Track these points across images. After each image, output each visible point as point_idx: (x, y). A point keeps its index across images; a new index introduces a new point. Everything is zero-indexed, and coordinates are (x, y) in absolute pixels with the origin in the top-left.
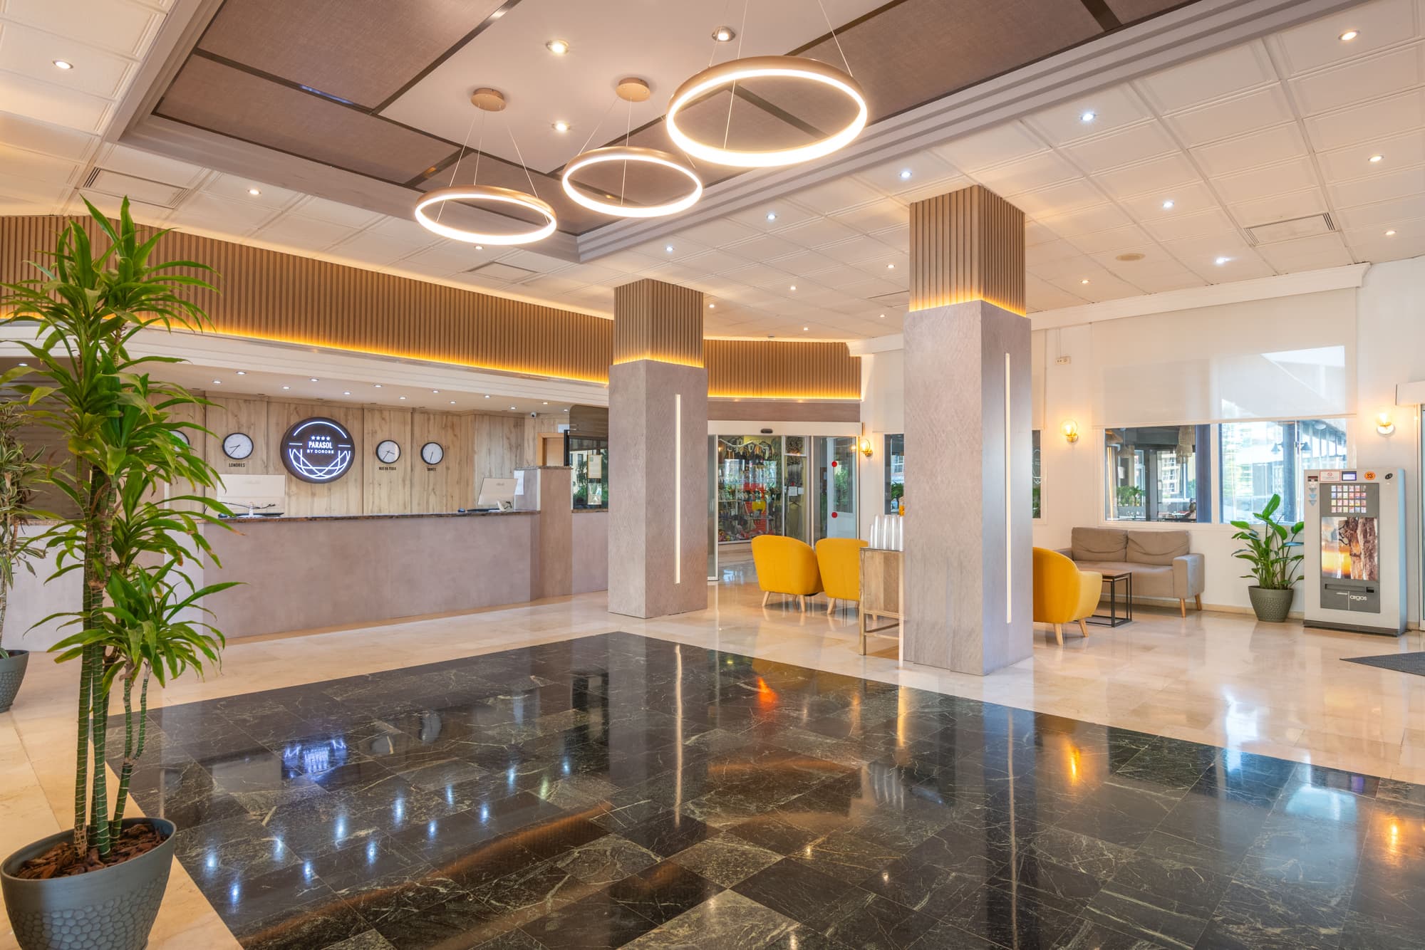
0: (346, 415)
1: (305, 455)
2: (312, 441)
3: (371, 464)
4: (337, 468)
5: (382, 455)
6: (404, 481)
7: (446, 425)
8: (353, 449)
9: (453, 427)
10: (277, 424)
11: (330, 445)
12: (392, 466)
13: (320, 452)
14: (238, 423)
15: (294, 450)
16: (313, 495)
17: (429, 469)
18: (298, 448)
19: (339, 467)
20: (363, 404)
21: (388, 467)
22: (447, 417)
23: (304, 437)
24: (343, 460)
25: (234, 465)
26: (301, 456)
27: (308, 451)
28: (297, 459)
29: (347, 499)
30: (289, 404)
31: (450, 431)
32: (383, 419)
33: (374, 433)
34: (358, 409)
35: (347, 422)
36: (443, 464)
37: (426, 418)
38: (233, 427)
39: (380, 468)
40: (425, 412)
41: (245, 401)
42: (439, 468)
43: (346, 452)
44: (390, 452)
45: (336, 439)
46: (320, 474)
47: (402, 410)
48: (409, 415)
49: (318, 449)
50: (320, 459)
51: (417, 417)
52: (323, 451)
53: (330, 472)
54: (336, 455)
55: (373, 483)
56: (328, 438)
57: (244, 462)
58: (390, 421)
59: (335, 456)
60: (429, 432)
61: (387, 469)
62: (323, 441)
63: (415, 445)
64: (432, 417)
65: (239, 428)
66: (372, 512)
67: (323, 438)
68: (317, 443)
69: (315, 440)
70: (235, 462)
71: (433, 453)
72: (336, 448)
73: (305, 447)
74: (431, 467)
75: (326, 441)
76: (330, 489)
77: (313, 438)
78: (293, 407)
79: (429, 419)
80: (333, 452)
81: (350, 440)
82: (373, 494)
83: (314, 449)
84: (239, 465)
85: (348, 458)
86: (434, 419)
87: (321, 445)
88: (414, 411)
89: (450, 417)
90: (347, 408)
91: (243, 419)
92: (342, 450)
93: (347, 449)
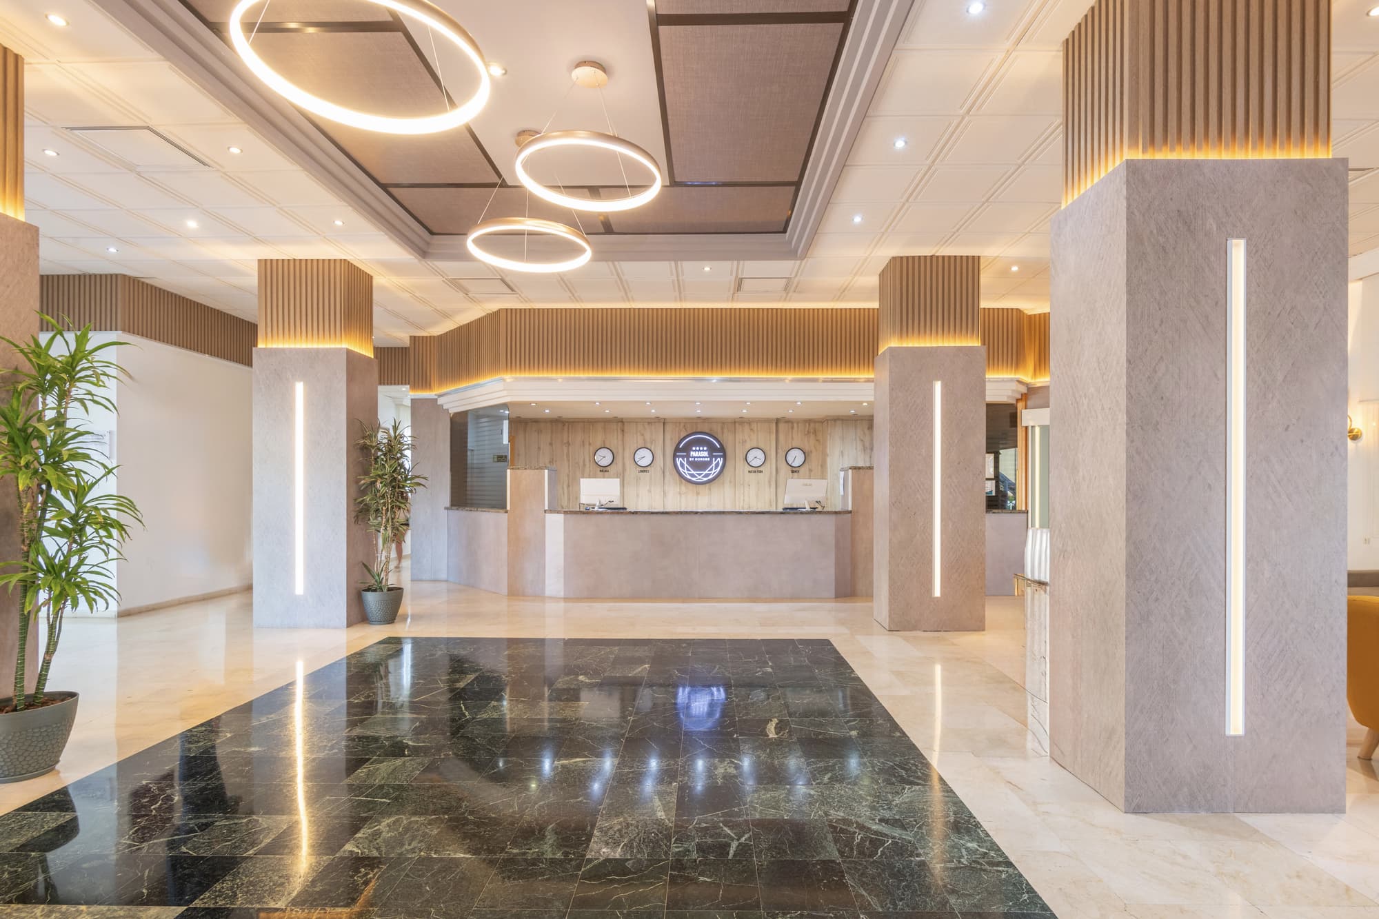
0: (722, 429)
1: (689, 462)
2: (693, 451)
3: (742, 468)
4: (713, 472)
5: (749, 459)
6: (770, 482)
7: (809, 432)
8: (724, 457)
9: (815, 432)
10: (671, 439)
11: (706, 454)
12: (760, 469)
13: (699, 459)
14: (644, 440)
15: (680, 459)
16: (698, 494)
17: (793, 472)
18: (683, 457)
19: (714, 471)
20: (735, 419)
21: (757, 470)
22: (809, 425)
23: (687, 448)
24: (717, 465)
25: (642, 471)
26: (685, 463)
27: (690, 459)
28: (682, 465)
29: (724, 497)
30: (680, 423)
31: (812, 436)
32: (752, 430)
33: (744, 442)
34: (732, 423)
35: (723, 433)
36: (806, 466)
37: (790, 427)
38: (641, 444)
39: (749, 472)
40: (789, 421)
41: (649, 423)
42: (802, 470)
43: (719, 459)
44: (756, 457)
45: (712, 449)
46: (700, 477)
47: (767, 421)
48: (774, 425)
49: (697, 457)
50: (699, 466)
51: (781, 426)
52: (701, 459)
53: (707, 475)
54: (711, 461)
55: (743, 484)
56: (705, 448)
57: (648, 469)
58: (758, 431)
59: (710, 463)
60: (792, 438)
61: (755, 472)
62: (701, 451)
63: (780, 451)
64: (795, 425)
65: (645, 443)
66: (743, 508)
67: (701, 448)
68: (697, 452)
69: (696, 450)
70: (642, 469)
71: (796, 457)
72: (711, 456)
73: (688, 456)
74: (795, 470)
75: (703, 450)
76: (710, 489)
77: (694, 448)
78: (682, 425)
79: (793, 428)
80: (709, 459)
81: (722, 449)
82: (743, 494)
83: (695, 457)
84: (645, 471)
85: (721, 464)
86: (798, 427)
87: (700, 454)
88: (778, 421)
89: (812, 425)
90: (723, 423)
91: (648, 436)
92: (716, 457)
93: (720, 456)
